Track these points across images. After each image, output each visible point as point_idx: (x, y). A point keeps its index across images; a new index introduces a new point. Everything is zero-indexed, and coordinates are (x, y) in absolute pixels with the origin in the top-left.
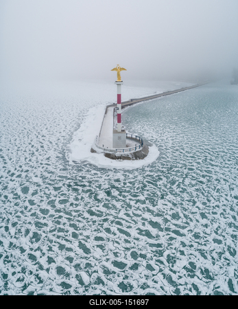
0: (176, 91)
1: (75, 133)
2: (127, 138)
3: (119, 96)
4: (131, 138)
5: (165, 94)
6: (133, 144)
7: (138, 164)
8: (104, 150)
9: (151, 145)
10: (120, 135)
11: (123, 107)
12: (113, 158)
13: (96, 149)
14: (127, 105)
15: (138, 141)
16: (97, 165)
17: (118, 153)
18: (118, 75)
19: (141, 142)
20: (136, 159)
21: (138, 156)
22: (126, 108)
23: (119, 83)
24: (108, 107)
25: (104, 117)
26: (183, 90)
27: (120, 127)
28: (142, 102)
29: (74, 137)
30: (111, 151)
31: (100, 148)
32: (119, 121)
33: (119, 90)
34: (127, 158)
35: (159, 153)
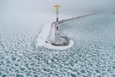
0: (82, 17)
1: (39, 35)
2: (61, 37)
3: (57, 19)
4: (62, 37)
5: (77, 18)
6: (63, 39)
7: (65, 48)
8: (51, 42)
9: (70, 40)
10: (58, 35)
11: (59, 24)
12: (55, 45)
13: (48, 41)
14: (61, 23)
15: (65, 38)
16: (48, 48)
17: (57, 43)
18: (57, 9)
19: (66, 38)
20: (64, 46)
21: (65, 44)
22: (60, 24)
23: (57, 13)
24: (53, 23)
25: (51, 28)
26: (86, 16)
27: (57, 32)
28: (67, 22)
29: (38, 36)
30: (54, 42)
31: (49, 41)
32: (57, 29)
33: (57, 16)
34: (60, 45)
35: (74, 43)
